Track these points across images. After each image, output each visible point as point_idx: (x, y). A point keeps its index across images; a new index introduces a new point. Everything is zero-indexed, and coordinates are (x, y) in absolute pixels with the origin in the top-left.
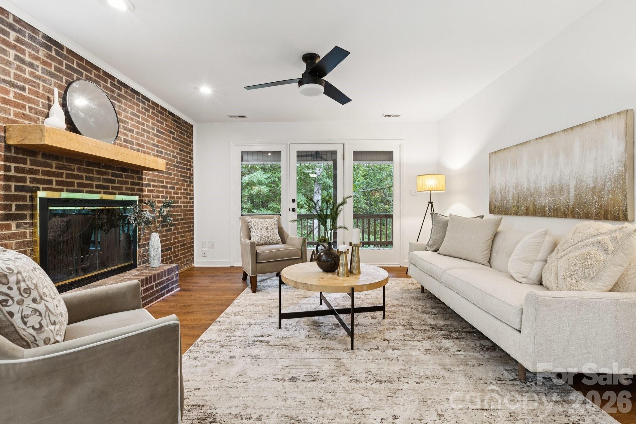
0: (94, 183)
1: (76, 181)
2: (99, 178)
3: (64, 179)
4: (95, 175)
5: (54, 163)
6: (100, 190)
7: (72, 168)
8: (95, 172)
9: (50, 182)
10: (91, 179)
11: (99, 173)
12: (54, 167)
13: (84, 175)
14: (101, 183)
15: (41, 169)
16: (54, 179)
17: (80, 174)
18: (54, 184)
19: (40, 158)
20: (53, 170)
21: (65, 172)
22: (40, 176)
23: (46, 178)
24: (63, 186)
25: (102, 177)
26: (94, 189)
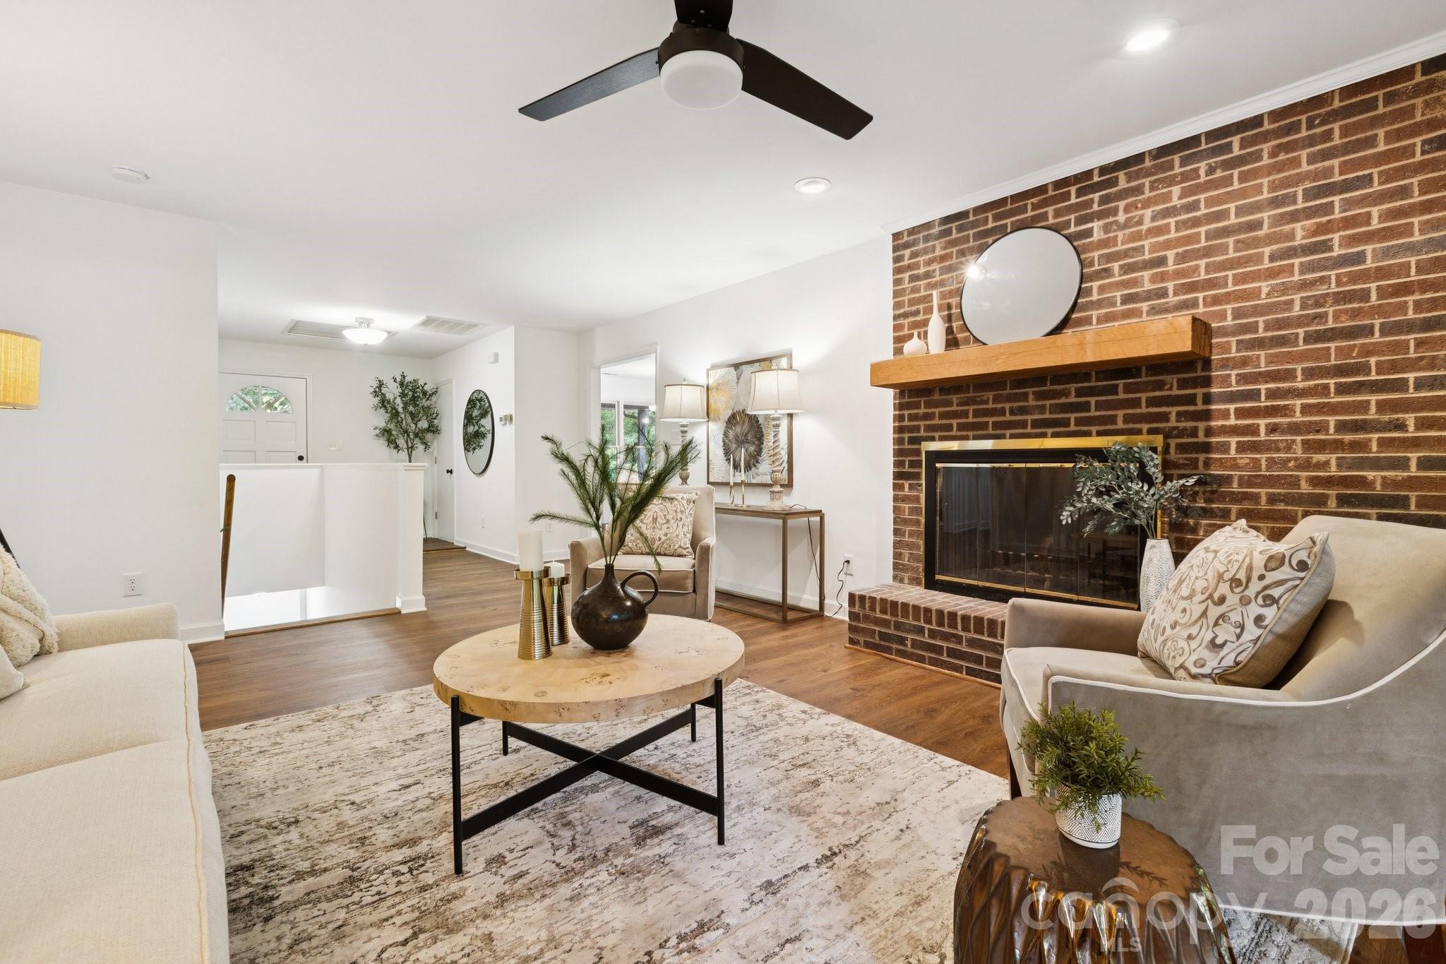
0: (1029, 418)
1: (991, 420)
2: (1044, 406)
3: (971, 420)
4: (1032, 402)
5: (955, 398)
6: (1044, 430)
7: (985, 398)
8: (1031, 397)
9: (950, 427)
10: (1023, 411)
11: (1041, 396)
12: (955, 404)
13: (1007, 406)
14: (1047, 416)
15: (937, 411)
16: (955, 422)
17: (999, 406)
18: (955, 429)
19: (936, 396)
20: (954, 408)
21: (971, 408)
22: (936, 421)
23: (944, 422)
24: (968, 430)
25: (1048, 403)
26: (1029, 430)
